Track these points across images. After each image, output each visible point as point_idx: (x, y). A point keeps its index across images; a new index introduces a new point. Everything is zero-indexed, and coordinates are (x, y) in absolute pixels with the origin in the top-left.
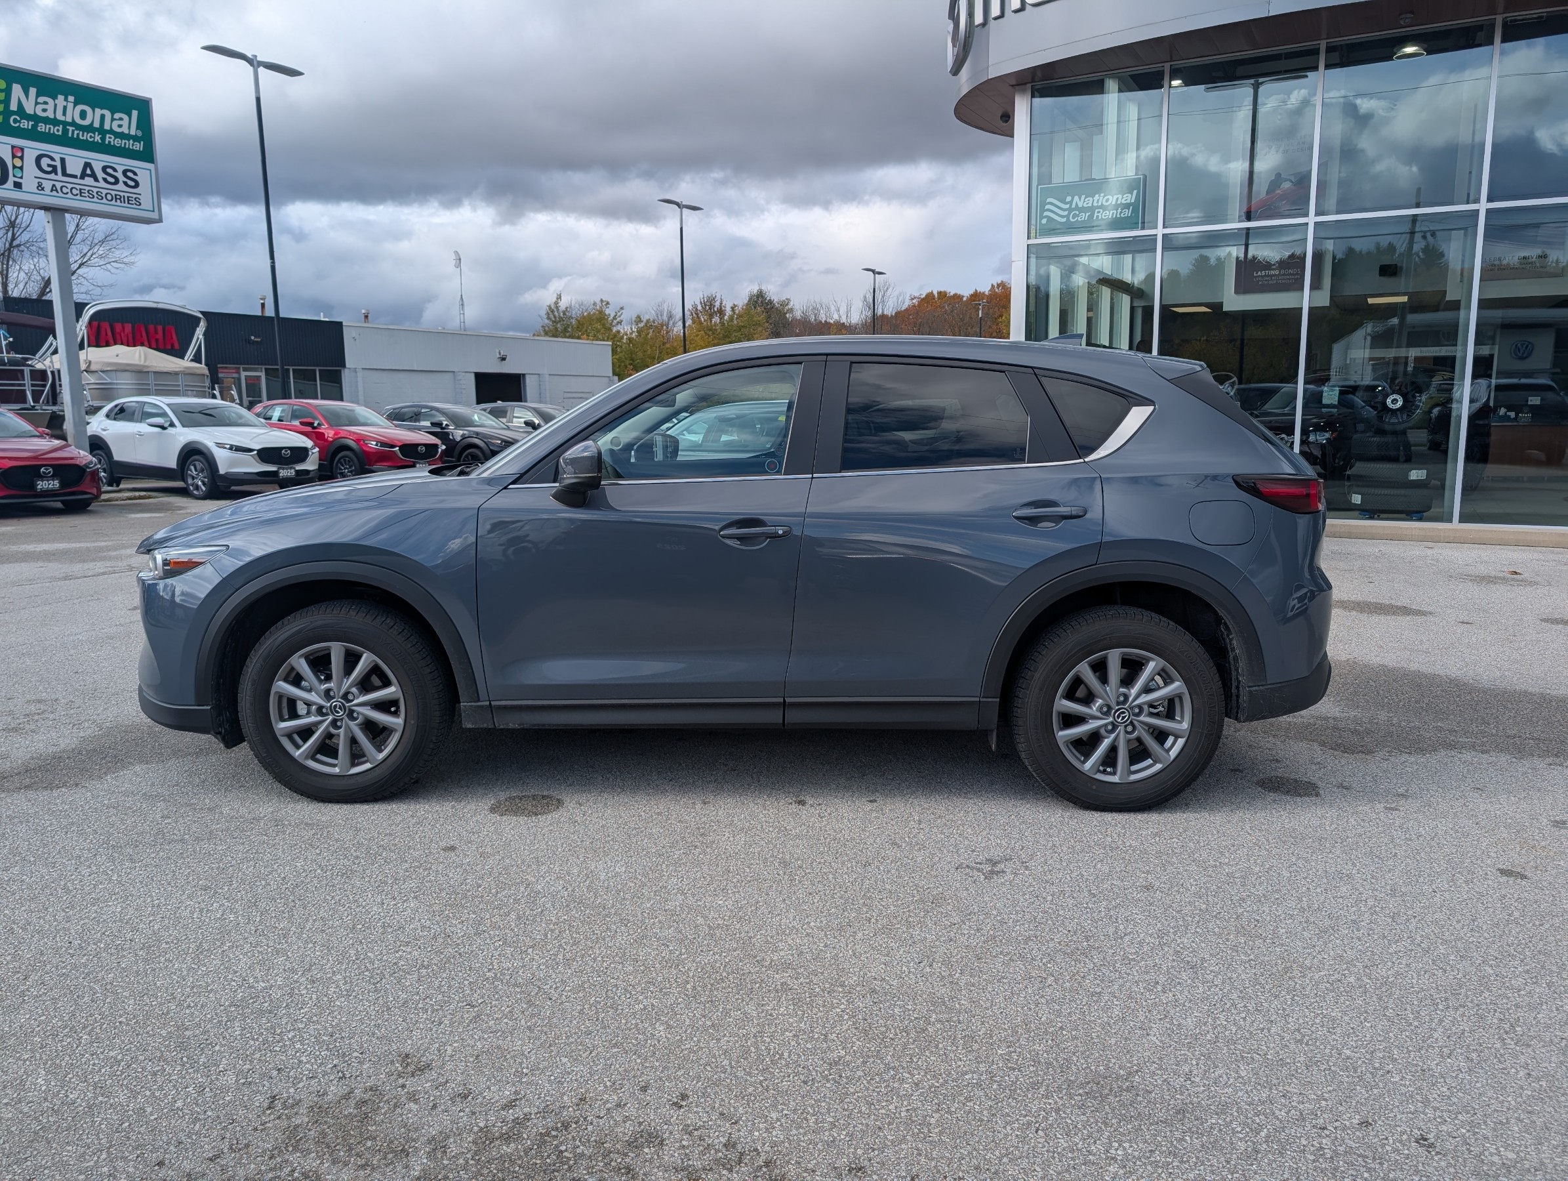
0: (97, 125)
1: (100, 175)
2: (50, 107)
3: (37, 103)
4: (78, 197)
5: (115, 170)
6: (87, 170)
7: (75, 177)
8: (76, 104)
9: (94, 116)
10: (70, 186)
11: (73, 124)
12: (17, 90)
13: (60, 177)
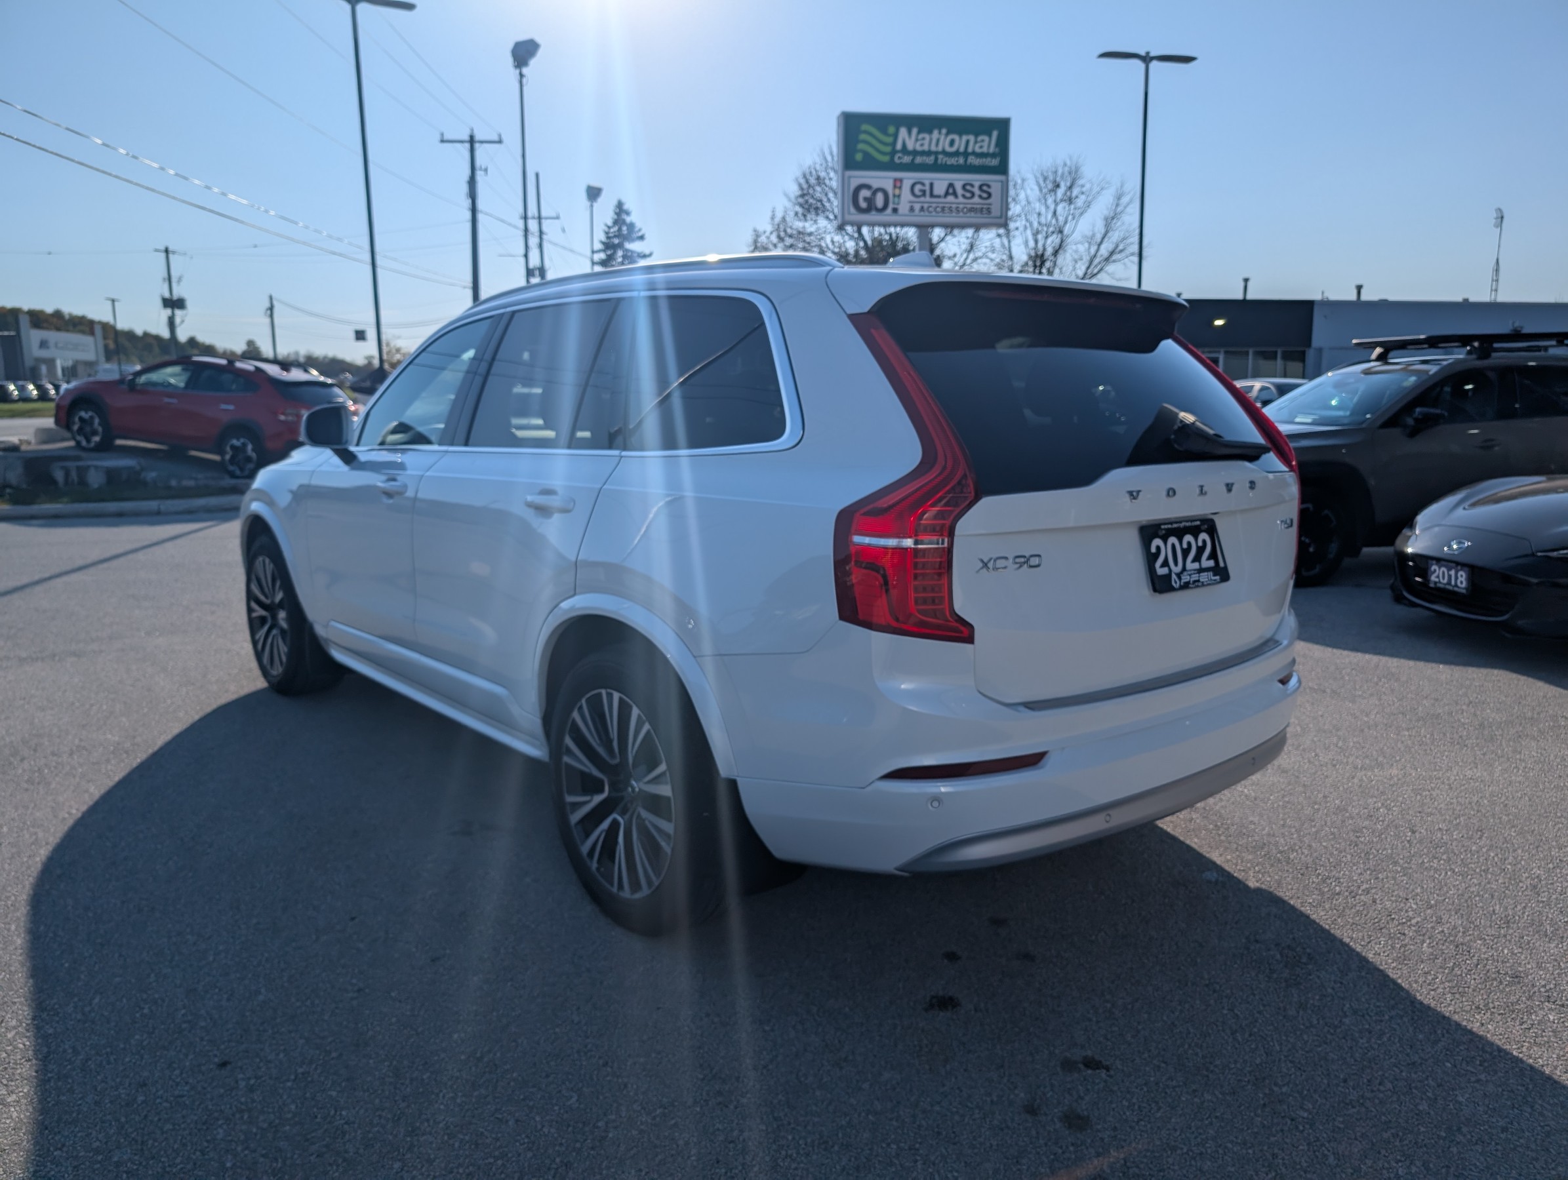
0: (962, 149)
1: (960, 191)
2: (926, 142)
3: (917, 140)
4: (941, 214)
5: (972, 186)
6: (951, 190)
7: (939, 197)
8: (947, 134)
9: (960, 142)
10: (934, 205)
11: (944, 152)
12: (903, 132)
13: (928, 199)
